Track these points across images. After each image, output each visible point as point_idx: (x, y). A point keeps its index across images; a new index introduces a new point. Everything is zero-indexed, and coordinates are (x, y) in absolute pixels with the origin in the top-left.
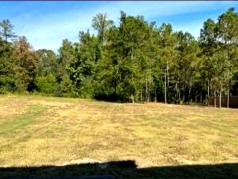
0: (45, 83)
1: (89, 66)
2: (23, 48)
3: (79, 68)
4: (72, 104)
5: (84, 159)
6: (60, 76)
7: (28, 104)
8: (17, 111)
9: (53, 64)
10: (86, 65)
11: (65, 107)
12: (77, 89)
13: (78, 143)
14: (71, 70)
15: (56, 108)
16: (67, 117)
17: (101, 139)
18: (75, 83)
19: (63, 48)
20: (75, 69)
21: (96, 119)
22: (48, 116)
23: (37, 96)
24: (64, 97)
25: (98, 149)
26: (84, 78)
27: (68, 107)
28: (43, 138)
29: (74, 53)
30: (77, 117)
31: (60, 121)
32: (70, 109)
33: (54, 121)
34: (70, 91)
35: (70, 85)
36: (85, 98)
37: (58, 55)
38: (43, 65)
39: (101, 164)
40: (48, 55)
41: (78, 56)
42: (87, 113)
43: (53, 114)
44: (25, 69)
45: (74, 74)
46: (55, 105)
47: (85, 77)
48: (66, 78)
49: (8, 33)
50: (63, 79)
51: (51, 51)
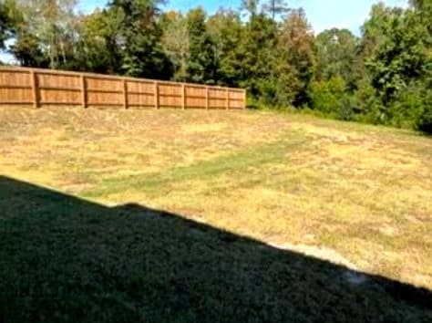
0: (325, 92)
1: (418, 58)
2: (296, 29)
3: (395, 62)
4: (361, 137)
5: (324, 248)
6: (354, 81)
7: (285, 128)
8: (264, 137)
9: (346, 57)
10: (412, 54)
11: (346, 140)
12: (384, 107)
13: (332, 213)
14: (377, 68)
15: (328, 140)
16: (340, 160)
17: (386, 219)
18: (382, 93)
19: (372, 23)
20: (387, 65)
21: (400, 174)
22: (307, 153)
23: (307, 116)
24: (355, 121)
25: (364, 238)
26: (404, 84)
27: (352, 142)
28: (278, 189)
29: (389, 29)
30: (360, 162)
31: (324, 166)
32: (354, 145)
33: (313, 162)
34: (370, 111)
35: (372, 98)
36: (399, 127)
37: (358, 39)
38: (327, 60)
39: (352, 272)
40: (339, 40)
41: (397, 36)
42: (385, 158)
43: (317, 151)
44: (293, 67)
45: (382, 75)
46: (327, 135)
47: (407, 82)
48: (365, 85)
49: (277, 5)
50: (359, 86)
51: (346, 31)
